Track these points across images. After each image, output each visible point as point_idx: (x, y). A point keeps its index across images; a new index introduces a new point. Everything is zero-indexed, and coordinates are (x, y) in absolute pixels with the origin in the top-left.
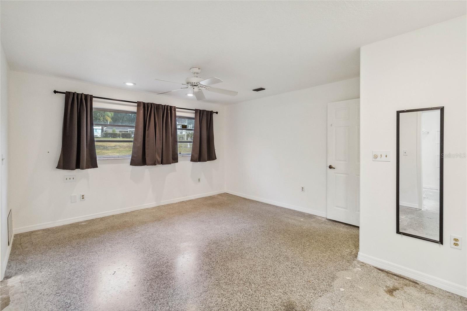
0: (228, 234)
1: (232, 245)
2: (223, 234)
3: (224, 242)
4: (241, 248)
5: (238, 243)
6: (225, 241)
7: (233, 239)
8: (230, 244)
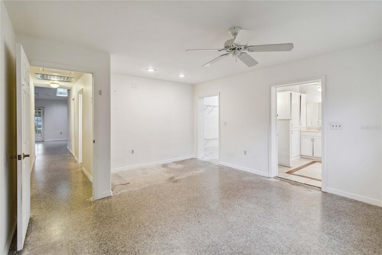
0: (199, 222)
1: (196, 208)
2: (206, 223)
3: (204, 212)
4: (188, 205)
5: (190, 209)
6: (202, 213)
7: (194, 215)
8: (198, 209)
